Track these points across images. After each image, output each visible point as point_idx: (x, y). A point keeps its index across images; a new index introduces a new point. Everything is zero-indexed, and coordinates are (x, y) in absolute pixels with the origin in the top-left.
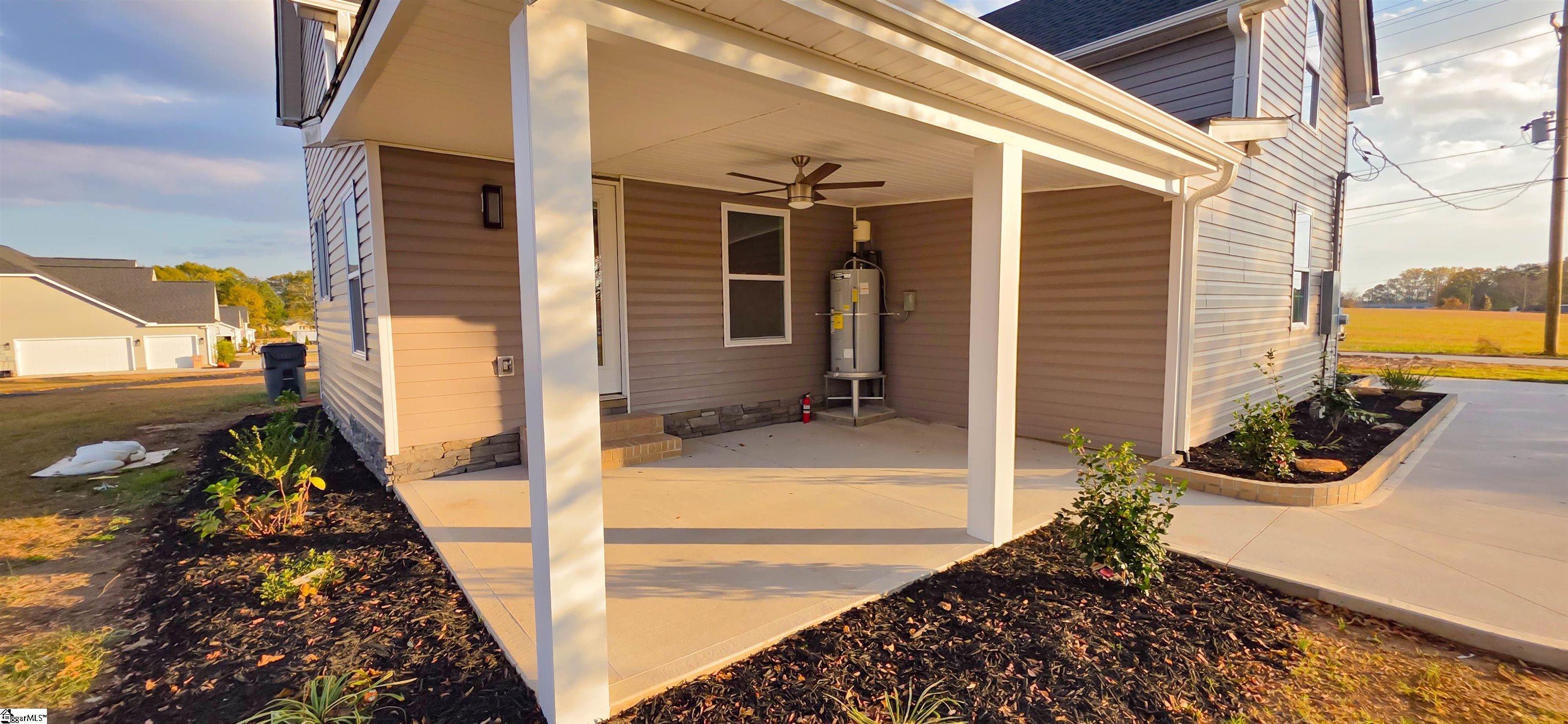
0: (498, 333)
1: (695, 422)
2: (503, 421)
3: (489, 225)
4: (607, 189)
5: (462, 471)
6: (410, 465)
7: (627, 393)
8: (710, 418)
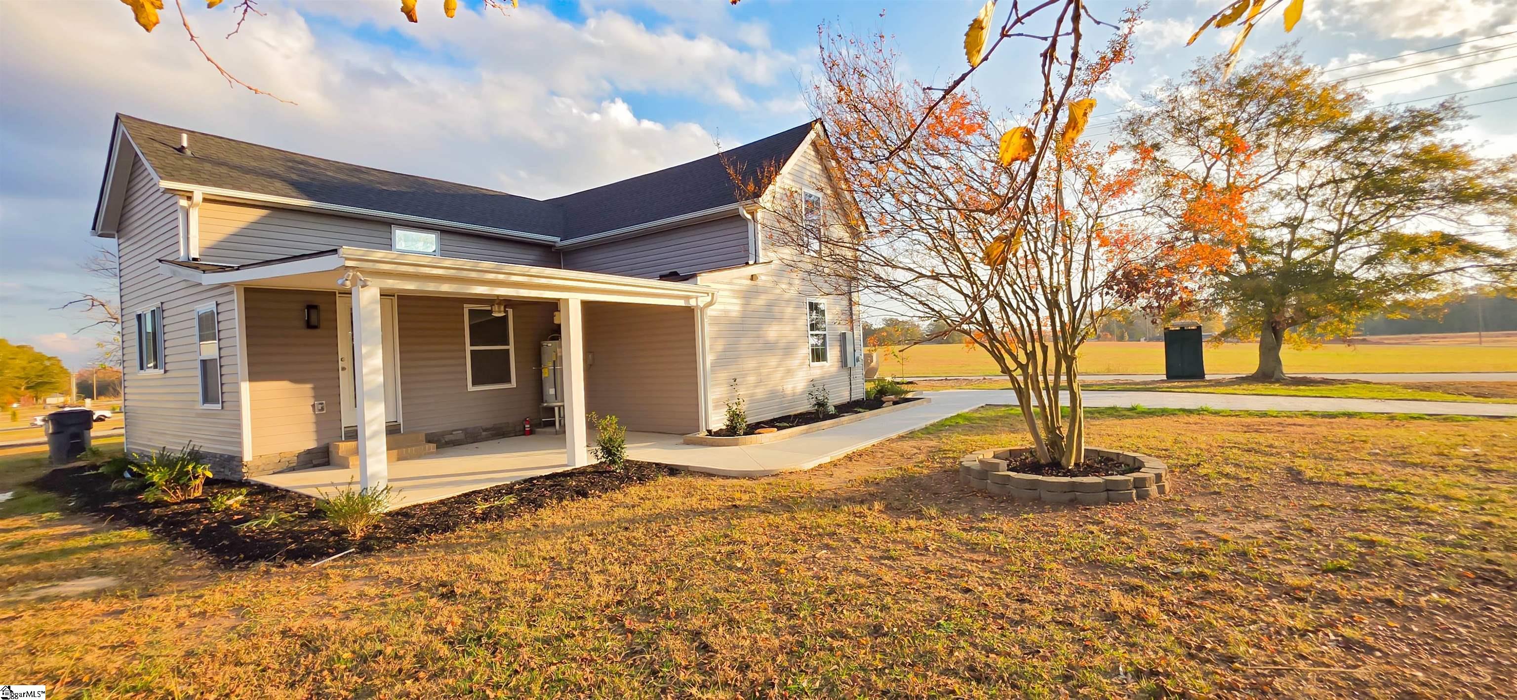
0: (314, 388)
1: (448, 438)
2: (317, 440)
3: (310, 326)
4: (387, 301)
5: (292, 469)
6: (259, 466)
7: (401, 421)
8: (459, 435)
